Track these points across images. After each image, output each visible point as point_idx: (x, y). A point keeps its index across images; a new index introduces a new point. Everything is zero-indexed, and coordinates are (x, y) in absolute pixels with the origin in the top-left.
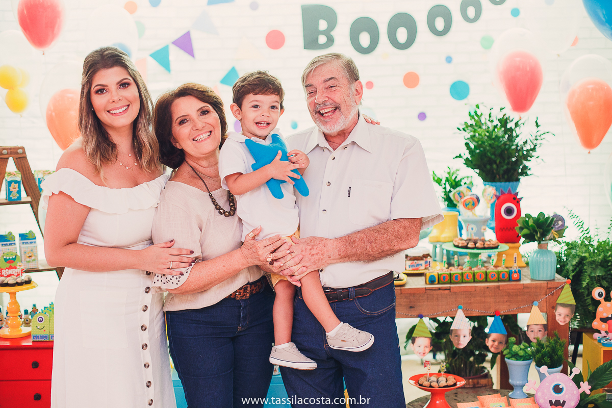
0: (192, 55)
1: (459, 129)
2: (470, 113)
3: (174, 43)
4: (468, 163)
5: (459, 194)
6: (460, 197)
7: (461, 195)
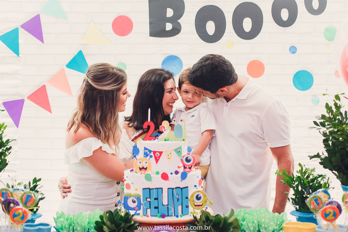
0: (42, 40)
1: (315, 123)
2: (327, 105)
3: (22, 26)
4: (325, 163)
5: (316, 201)
6: (318, 204)
7: (319, 201)
